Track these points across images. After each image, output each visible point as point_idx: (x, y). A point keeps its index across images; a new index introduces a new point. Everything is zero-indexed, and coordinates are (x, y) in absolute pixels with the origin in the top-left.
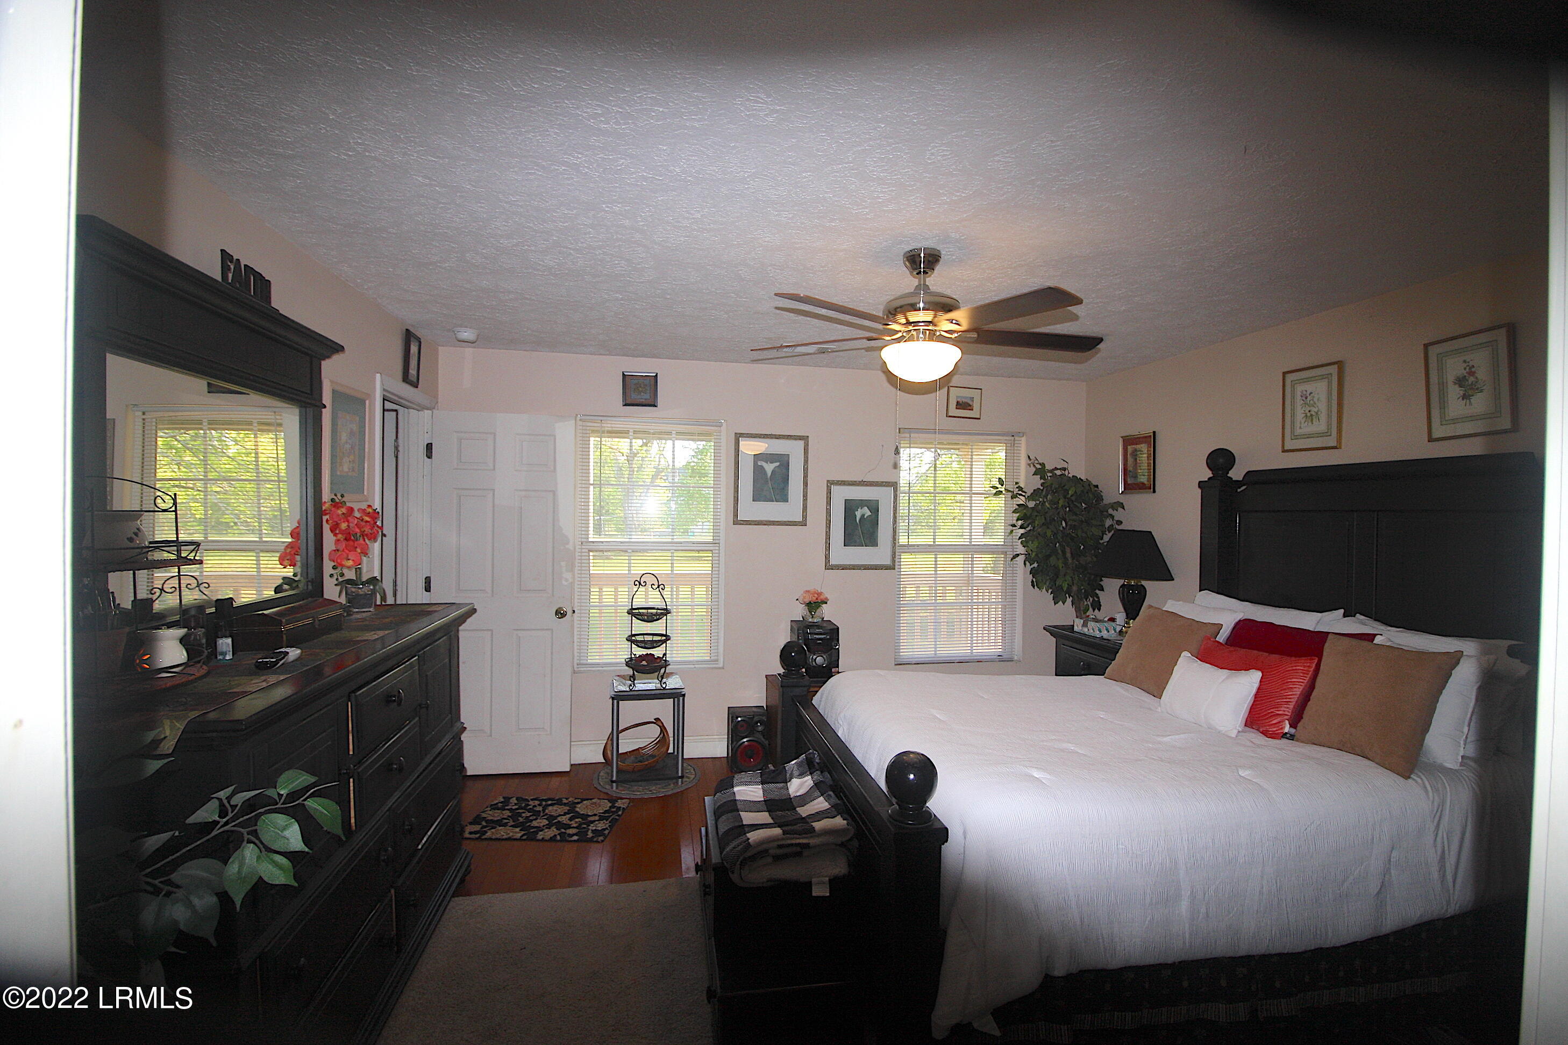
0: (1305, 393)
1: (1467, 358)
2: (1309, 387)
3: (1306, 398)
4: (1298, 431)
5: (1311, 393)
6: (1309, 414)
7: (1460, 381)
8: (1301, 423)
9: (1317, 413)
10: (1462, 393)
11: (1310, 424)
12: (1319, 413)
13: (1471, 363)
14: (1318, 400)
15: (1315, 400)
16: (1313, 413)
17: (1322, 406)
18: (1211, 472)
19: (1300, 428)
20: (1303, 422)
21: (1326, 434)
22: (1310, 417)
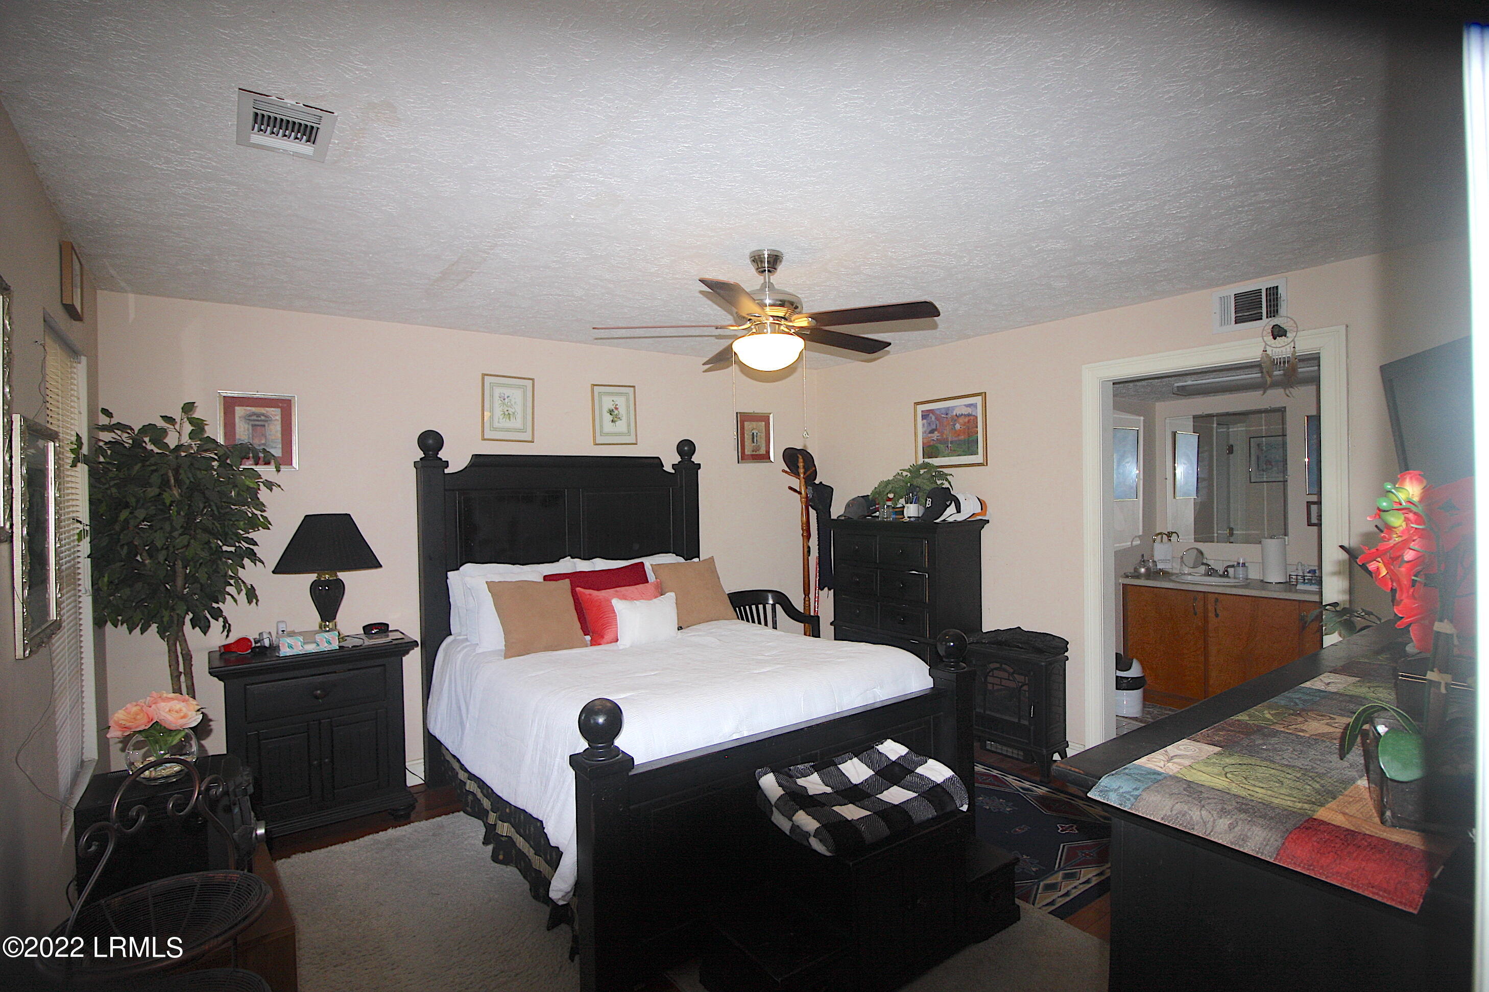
0: (502, 395)
1: (614, 399)
2: (507, 392)
3: (504, 399)
4: (496, 425)
5: (508, 397)
6: (507, 413)
7: (611, 412)
8: (499, 419)
9: (514, 413)
10: (612, 419)
11: (508, 420)
12: (516, 414)
13: (616, 403)
14: (515, 403)
15: (513, 403)
16: (511, 413)
17: (518, 409)
18: (422, 452)
19: (499, 422)
20: (501, 417)
21: (523, 431)
22: (508, 415)
